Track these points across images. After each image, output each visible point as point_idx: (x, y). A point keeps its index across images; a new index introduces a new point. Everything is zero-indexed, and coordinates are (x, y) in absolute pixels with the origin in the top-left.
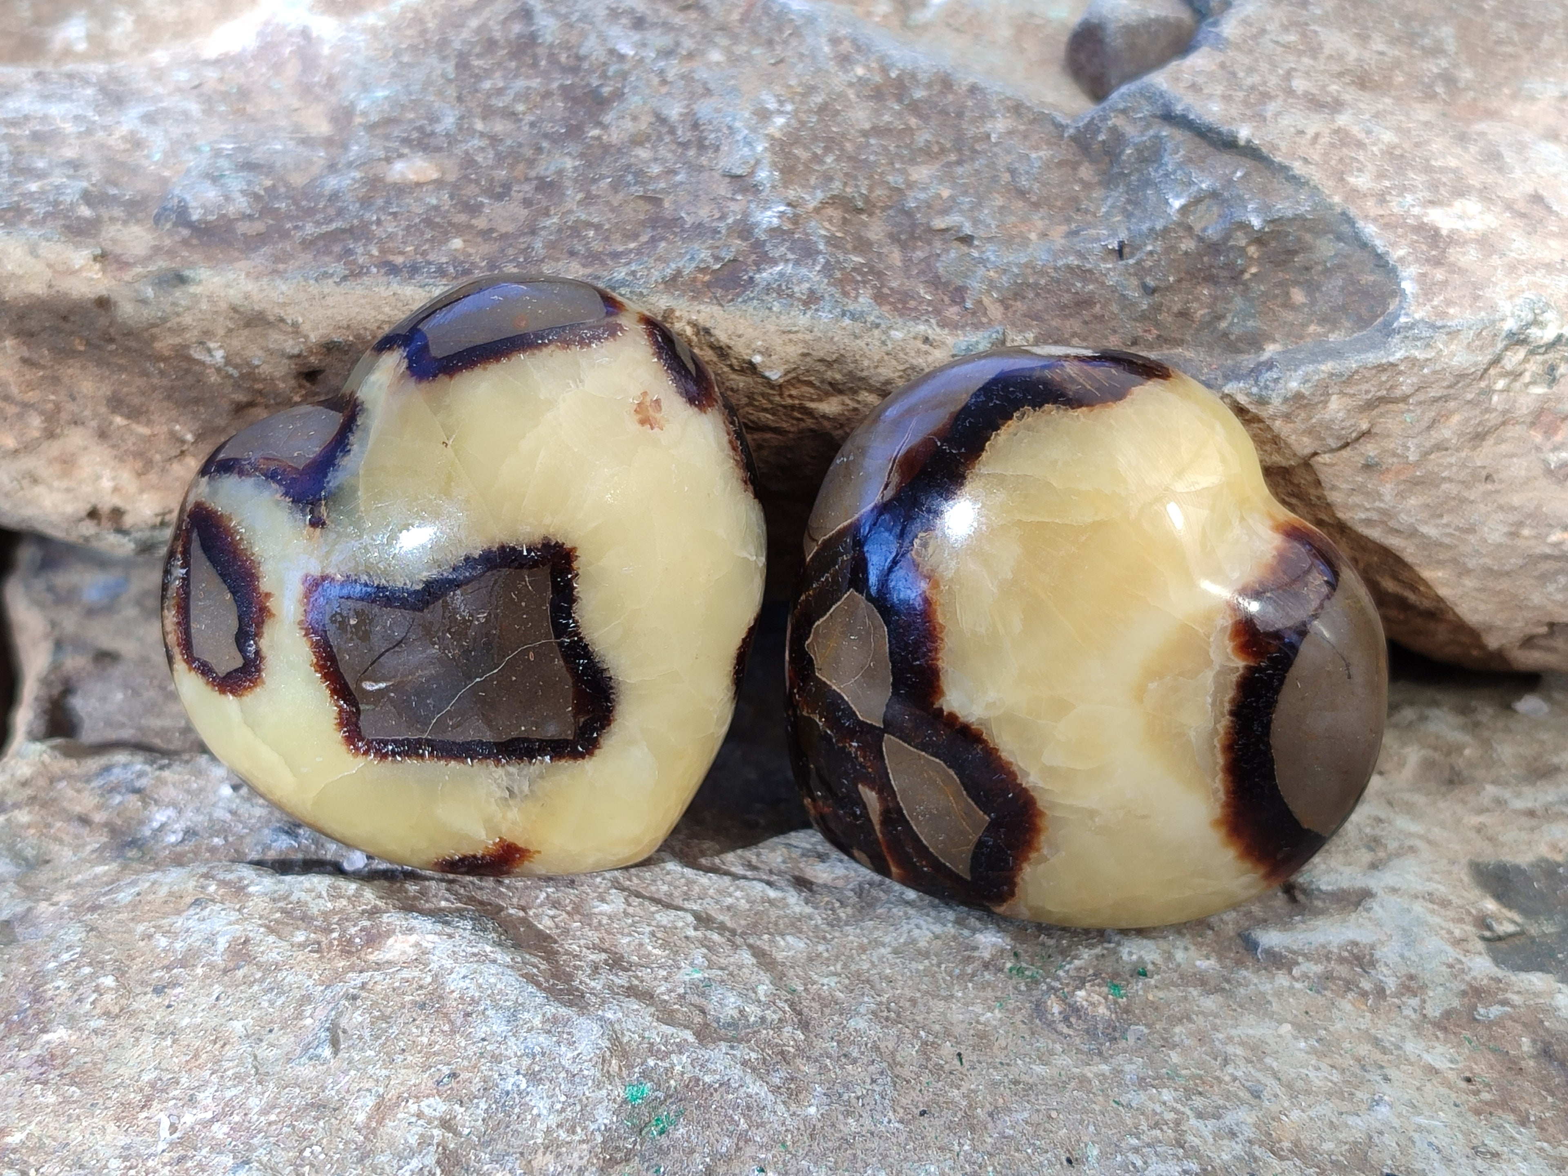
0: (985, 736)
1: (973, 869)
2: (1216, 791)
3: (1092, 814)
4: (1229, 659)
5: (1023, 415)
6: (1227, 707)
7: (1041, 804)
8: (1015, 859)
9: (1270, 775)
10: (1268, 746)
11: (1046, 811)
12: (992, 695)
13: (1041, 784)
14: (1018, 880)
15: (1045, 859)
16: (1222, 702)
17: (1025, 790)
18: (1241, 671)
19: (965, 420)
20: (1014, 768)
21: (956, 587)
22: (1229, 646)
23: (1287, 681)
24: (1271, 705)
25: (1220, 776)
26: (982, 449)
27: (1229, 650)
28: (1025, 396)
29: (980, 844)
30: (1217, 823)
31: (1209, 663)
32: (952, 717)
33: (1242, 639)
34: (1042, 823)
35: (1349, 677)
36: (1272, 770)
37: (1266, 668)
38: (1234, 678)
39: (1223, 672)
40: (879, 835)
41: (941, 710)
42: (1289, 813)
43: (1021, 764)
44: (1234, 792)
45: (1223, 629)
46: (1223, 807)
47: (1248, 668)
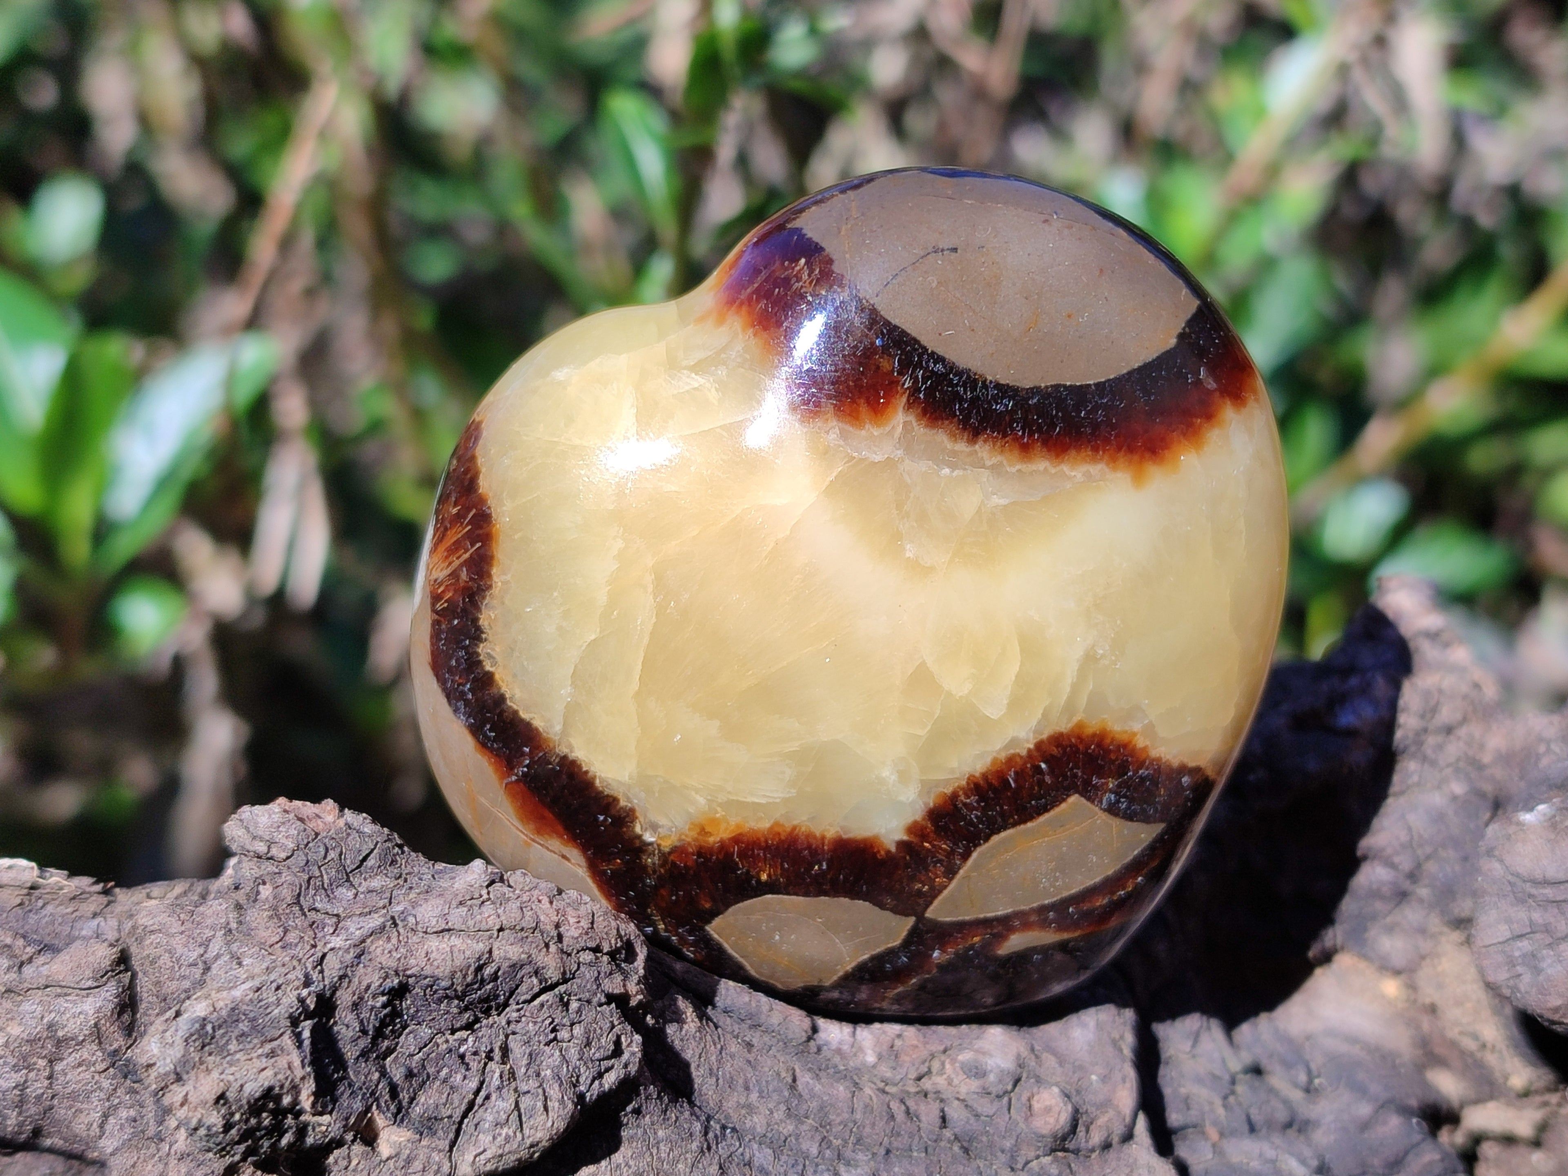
0: (949, 790)
1: (1147, 820)
2: (1088, 476)
3: (1090, 659)
4: (890, 433)
5: (490, 656)
6: (961, 446)
7: (1064, 726)
8: (1141, 765)
9: (1080, 392)
10: (1035, 391)
11: (1076, 719)
12: (888, 773)
13: (1033, 723)
14: (1175, 763)
15: (1150, 729)
16: (954, 453)
17: (1039, 746)
18: (911, 418)
19: (485, 736)
20: (1003, 756)
21: (722, 798)
22: (871, 430)
23: (940, 351)
24: (971, 380)
25: (1065, 468)
26: (528, 725)
27: (876, 432)
28: (465, 648)
29: (1112, 810)
30: (1138, 479)
31: (890, 463)
32: (914, 829)
33: (864, 409)
34: (1093, 726)
35: (955, 250)
36: (1072, 389)
37: (916, 380)
38: (920, 430)
39: (907, 443)
40: (1077, 934)
41: (901, 844)
42: (1146, 369)
43: (998, 747)
44: (1096, 449)
45: (843, 435)
46: (1114, 469)
47: (909, 405)
